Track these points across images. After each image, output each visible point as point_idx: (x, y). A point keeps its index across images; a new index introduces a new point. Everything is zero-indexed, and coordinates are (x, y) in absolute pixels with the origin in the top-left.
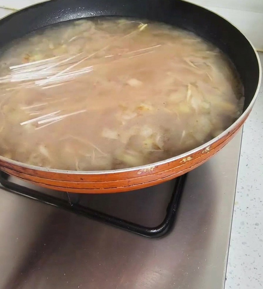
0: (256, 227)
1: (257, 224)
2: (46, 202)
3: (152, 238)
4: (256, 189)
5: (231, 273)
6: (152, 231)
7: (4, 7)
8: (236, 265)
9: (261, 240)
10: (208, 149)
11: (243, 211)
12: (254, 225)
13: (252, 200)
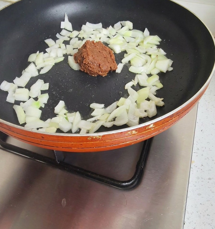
0: (209, 181)
1: (210, 179)
4: (210, 150)
5: (188, 219)
6: (123, 184)
8: (193, 212)
9: (213, 192)
10: (152, 126)
11: (199, 168)
12: (208, 179)
13: (206, 159)
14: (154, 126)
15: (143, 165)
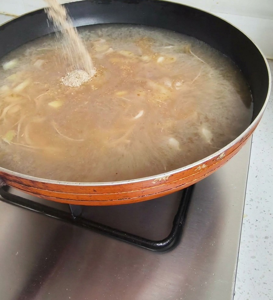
0: (266, 240)
1: (266, 238)
2: (47, 215)
3: (158, 252)
4: (266, 201)
5: (239, 288)
6: (158, 244)
7: (4, 13)
8: (245, 280)
9: (271, 254)
11: (253, 224)
12: (264, 238)
13: (261, 213)
14: (224, 156)
15: (182, 221)
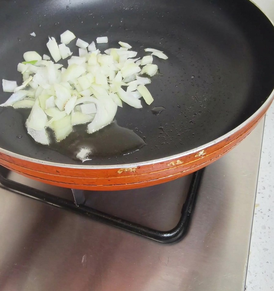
2: (49, 203)
5: (251, 282)
6: (165, 235)
10: (201, 153)
11: (265, 214)
14: (204, 154)
15: (190, 210)
